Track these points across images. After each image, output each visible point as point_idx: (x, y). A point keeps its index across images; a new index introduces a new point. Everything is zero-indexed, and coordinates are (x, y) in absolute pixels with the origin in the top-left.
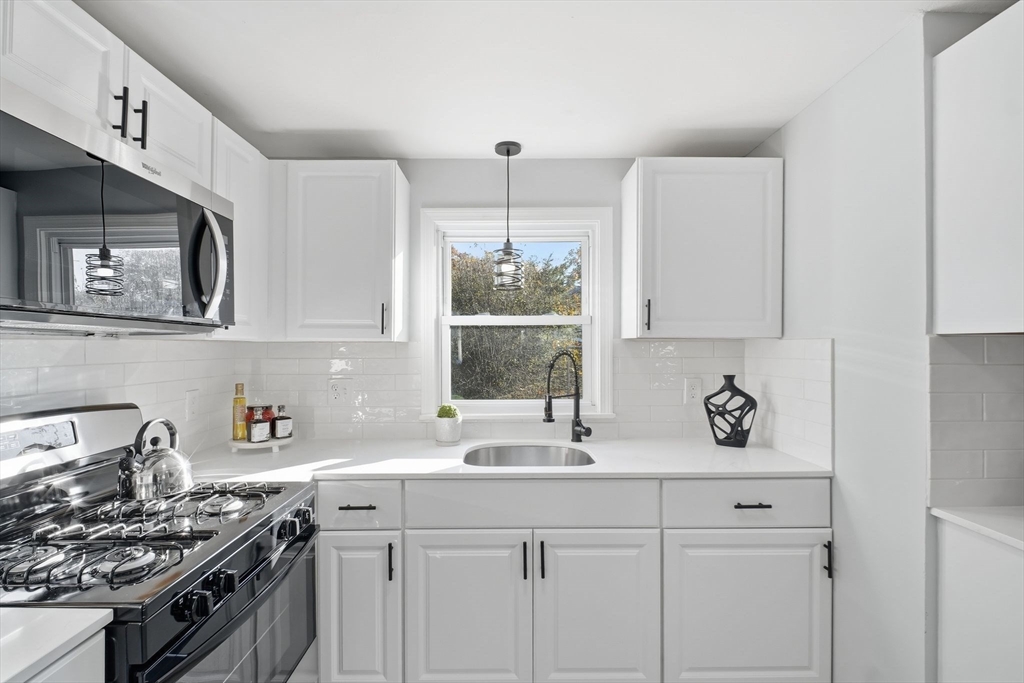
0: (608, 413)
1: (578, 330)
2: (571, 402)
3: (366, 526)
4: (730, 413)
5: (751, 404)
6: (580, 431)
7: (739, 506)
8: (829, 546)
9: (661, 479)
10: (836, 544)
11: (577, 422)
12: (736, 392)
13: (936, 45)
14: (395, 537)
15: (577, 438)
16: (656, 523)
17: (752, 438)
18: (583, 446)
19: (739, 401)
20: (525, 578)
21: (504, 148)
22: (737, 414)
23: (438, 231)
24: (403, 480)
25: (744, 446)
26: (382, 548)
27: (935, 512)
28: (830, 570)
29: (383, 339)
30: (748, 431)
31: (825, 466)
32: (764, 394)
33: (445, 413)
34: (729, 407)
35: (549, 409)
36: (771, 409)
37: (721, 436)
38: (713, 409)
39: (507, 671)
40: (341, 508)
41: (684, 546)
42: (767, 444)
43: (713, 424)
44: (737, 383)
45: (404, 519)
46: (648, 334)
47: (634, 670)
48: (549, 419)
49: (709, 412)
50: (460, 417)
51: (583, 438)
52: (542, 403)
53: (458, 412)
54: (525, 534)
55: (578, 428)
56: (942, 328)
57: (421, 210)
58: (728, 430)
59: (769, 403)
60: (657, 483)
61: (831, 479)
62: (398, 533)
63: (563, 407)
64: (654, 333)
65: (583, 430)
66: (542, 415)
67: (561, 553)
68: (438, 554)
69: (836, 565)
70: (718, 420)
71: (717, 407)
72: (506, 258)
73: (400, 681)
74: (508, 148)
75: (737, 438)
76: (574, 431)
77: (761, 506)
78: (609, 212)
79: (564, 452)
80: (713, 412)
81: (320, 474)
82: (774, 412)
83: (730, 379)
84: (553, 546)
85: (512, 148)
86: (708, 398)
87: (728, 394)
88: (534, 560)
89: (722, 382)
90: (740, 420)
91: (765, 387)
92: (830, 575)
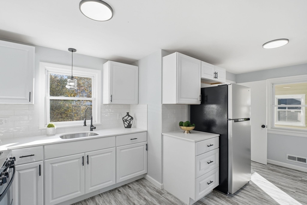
0: (99, 123)
1: (91, 101)
2: (90, 121)
3: (30, 161)
4: (128, 121)
5: (132, 118)
6: (92, 128)
7: (131, 139)
8: (147, 145)
9: (116, 136)
10: (148, 144)
11: (92, 126)
12: (129, 116)
13: (163, 55)
14: (41, 163)
15: (92, 130)
16: (115, 146)
17: (132, 126)
18: (94, 131)
19: (130, 118)
20: (83, 165)
21: (71, 50)
22: (129, 121)
23: (46, 69)
24: (43, 145)
25: (130, 128)
26: (36, 167)
27: (163, 134)
28: (147, 149)
29: (30, 103)
30: (132, 124)
31: (146, 129)
32: (135, 116)
33: (50, 126)
34: (128, 120)
35: (85, 123)
36: (136, 119)
37: (126, 126)
38: (124, 120)
39: (78, 191)
40: (20, 157)
41: (121, 150)
42: (135, 127)
43: (124, 123)
44: (129, 114)
45: (44, 157)
46: (111, 103)
47: (110, 181)
48: (85, 125)
49: (123, 121)
50: (56, 127)
51: (93, 130)
52: (83, 121)
53: (55, 125)
54: (83, 154)
55: (92, 127)
56: (163, 103)
57: (40, 62)
58: (127, 124)
59: (136, 118)
60: (115, 137)
61: (147, 132)
62: (42, 161)
63: (88, 122)
64: (113, 102)
65: (94, 128)
66: (83, 124)
67: (92, 157)
68: (56, 165)
69: (148, 149)
70: (125, 122)
71: (125, 119)
72: (72, 81)
73: (43, 204)
74: (72, 50)
75: (129, 126)
76: (91, 128)
77: (135, 139)
78: (100, 71)
79: (89, 134)
80: (125, 121)
81: (10, 148)
82: (136, 120)
83: (128, 113)
84: (90, 156)
85: (73, 50)
86: (123, 118)
87: (127, 116)
88: (85, 160)
89: (126, 114)
90: (130, 122)
91: (135, 115)
92: (147, 150)
